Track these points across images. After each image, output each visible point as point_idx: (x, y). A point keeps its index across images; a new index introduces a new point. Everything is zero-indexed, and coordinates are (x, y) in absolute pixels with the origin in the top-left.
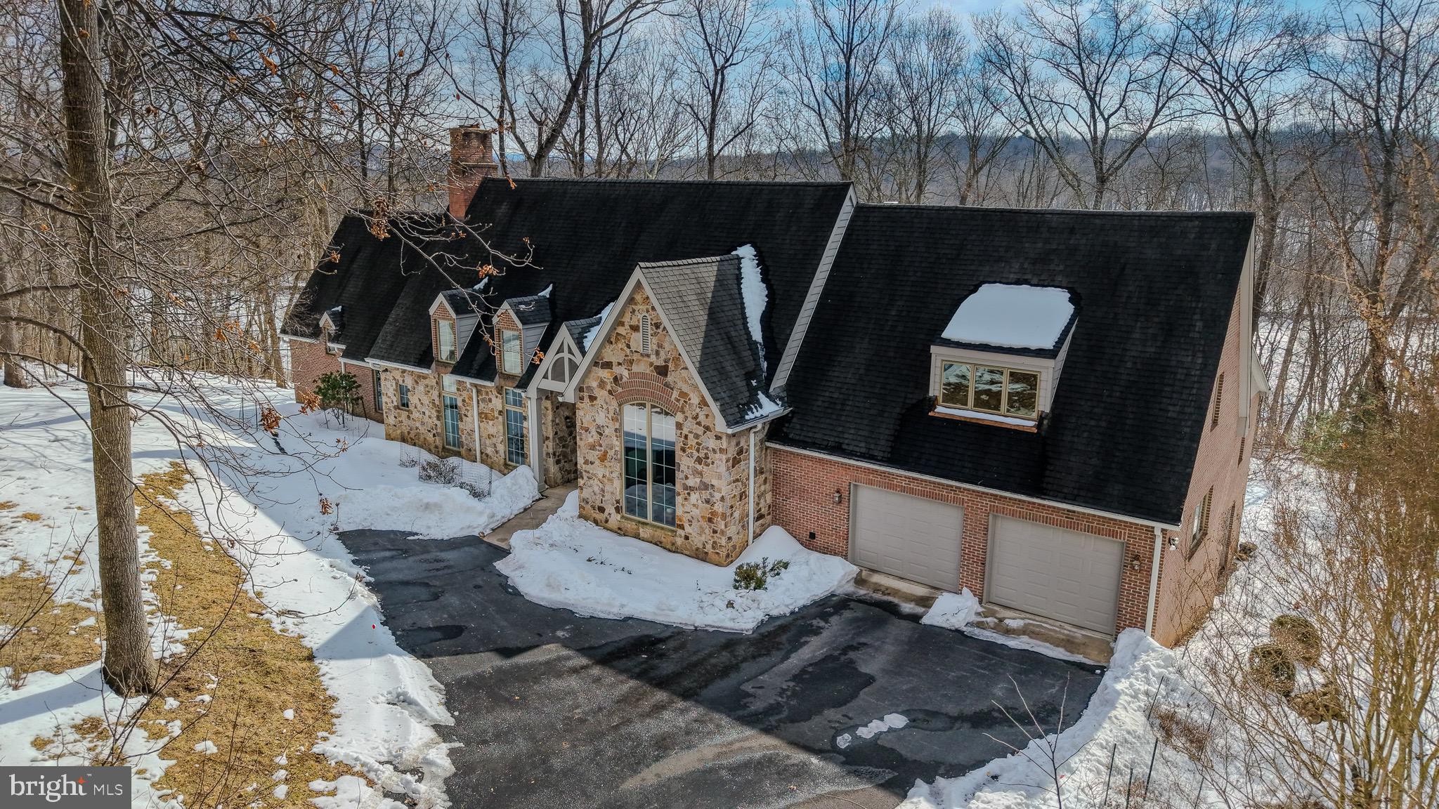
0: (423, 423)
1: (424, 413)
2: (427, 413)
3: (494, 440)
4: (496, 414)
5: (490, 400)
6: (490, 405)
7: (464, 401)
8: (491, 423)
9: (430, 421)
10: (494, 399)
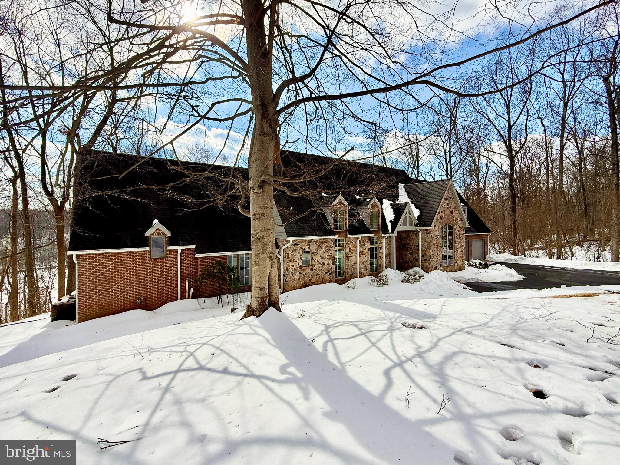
0: (322, 270)
1: (324, 263)
2: (326, 263)
3: (365, 264)
4: (367, 251)
5: (364, 245)
6: (364, 247)
7: (350, 249)
8: (364, 256)
9: (328, 266)
10: (366, 244)
